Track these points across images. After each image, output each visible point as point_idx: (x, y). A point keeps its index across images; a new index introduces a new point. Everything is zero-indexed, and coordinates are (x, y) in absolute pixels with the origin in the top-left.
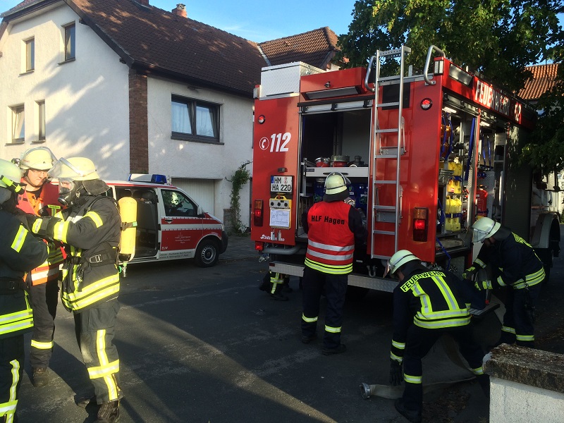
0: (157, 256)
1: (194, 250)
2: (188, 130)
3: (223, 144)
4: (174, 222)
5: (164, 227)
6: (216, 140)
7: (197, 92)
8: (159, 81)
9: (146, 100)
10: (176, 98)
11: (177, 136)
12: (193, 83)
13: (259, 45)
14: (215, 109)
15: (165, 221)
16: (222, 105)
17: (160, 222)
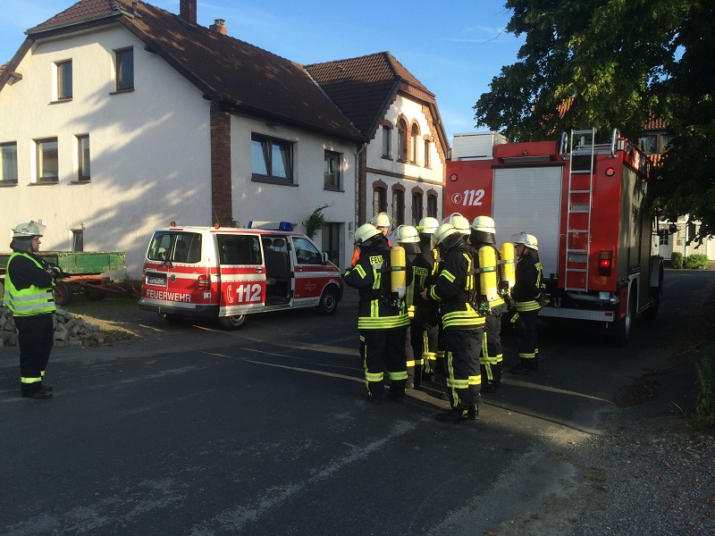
0: (291, 304)
1: (319, 298)
2: (264, 172)
3: (298, 186)
4: (305, 269)
5: (297, 275)
6: (289, 180)
7: (275, 129)
8: (240, 118)
9: (228, 138)
10: (255, 137)
11: (256, 178)
12: (271, 119)
13: (305, 67)
14: (287, 147)
15: (297, 269)
16: (296, 142)
17: (293, 270)
